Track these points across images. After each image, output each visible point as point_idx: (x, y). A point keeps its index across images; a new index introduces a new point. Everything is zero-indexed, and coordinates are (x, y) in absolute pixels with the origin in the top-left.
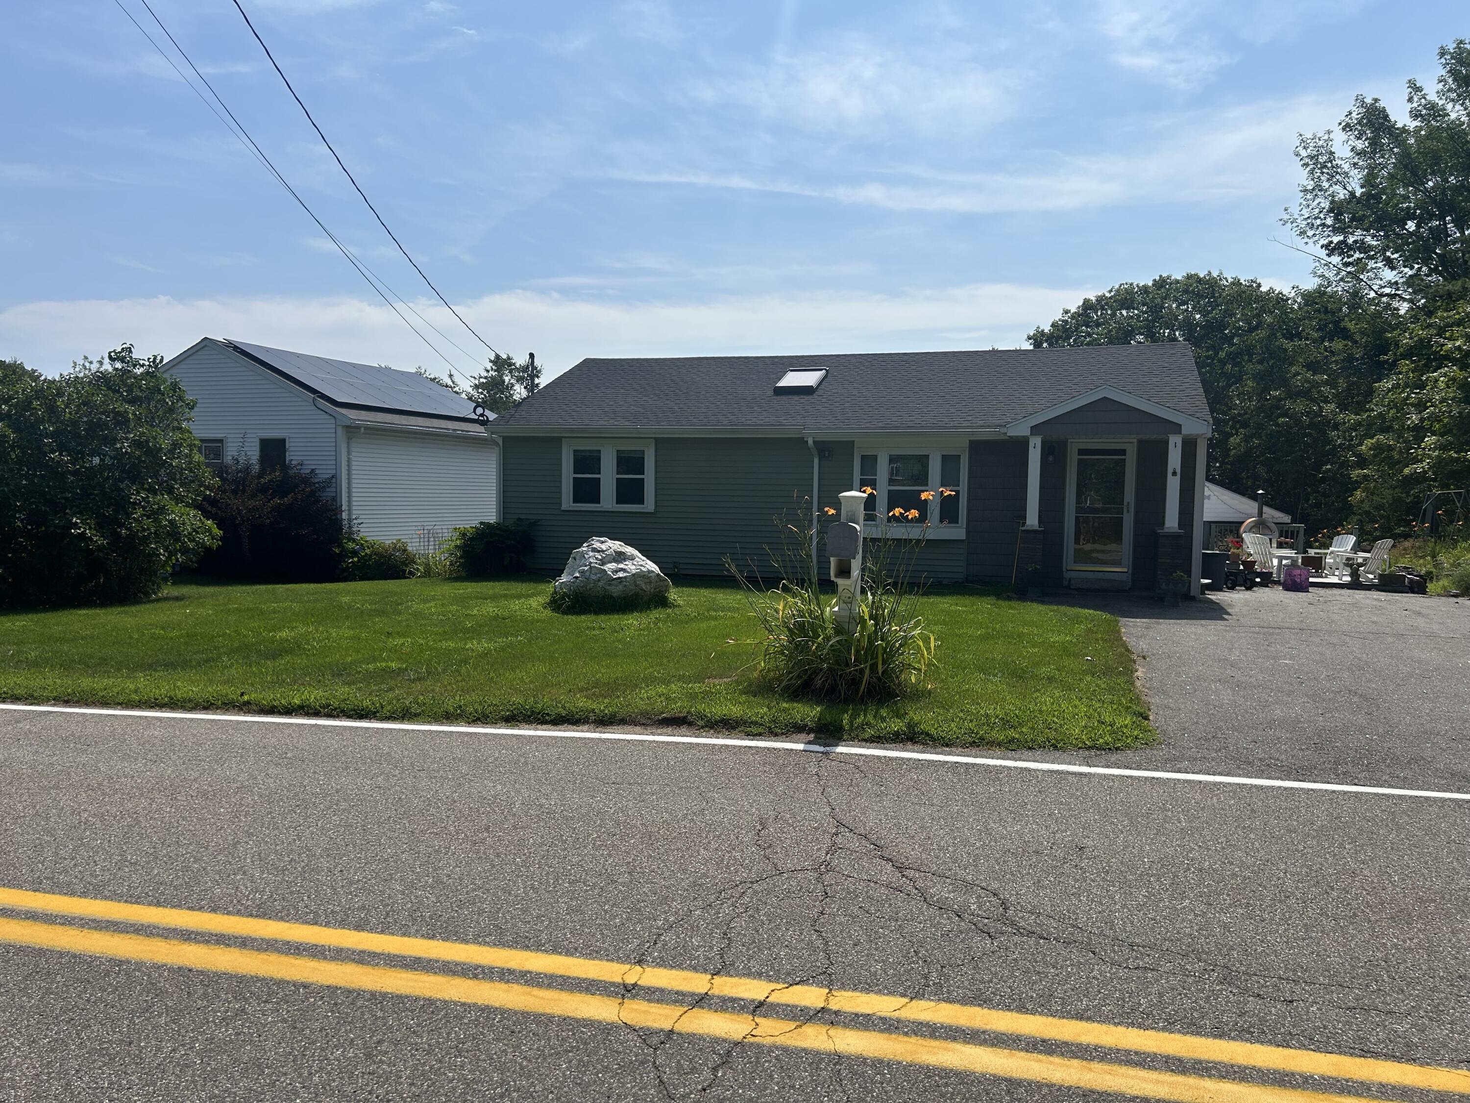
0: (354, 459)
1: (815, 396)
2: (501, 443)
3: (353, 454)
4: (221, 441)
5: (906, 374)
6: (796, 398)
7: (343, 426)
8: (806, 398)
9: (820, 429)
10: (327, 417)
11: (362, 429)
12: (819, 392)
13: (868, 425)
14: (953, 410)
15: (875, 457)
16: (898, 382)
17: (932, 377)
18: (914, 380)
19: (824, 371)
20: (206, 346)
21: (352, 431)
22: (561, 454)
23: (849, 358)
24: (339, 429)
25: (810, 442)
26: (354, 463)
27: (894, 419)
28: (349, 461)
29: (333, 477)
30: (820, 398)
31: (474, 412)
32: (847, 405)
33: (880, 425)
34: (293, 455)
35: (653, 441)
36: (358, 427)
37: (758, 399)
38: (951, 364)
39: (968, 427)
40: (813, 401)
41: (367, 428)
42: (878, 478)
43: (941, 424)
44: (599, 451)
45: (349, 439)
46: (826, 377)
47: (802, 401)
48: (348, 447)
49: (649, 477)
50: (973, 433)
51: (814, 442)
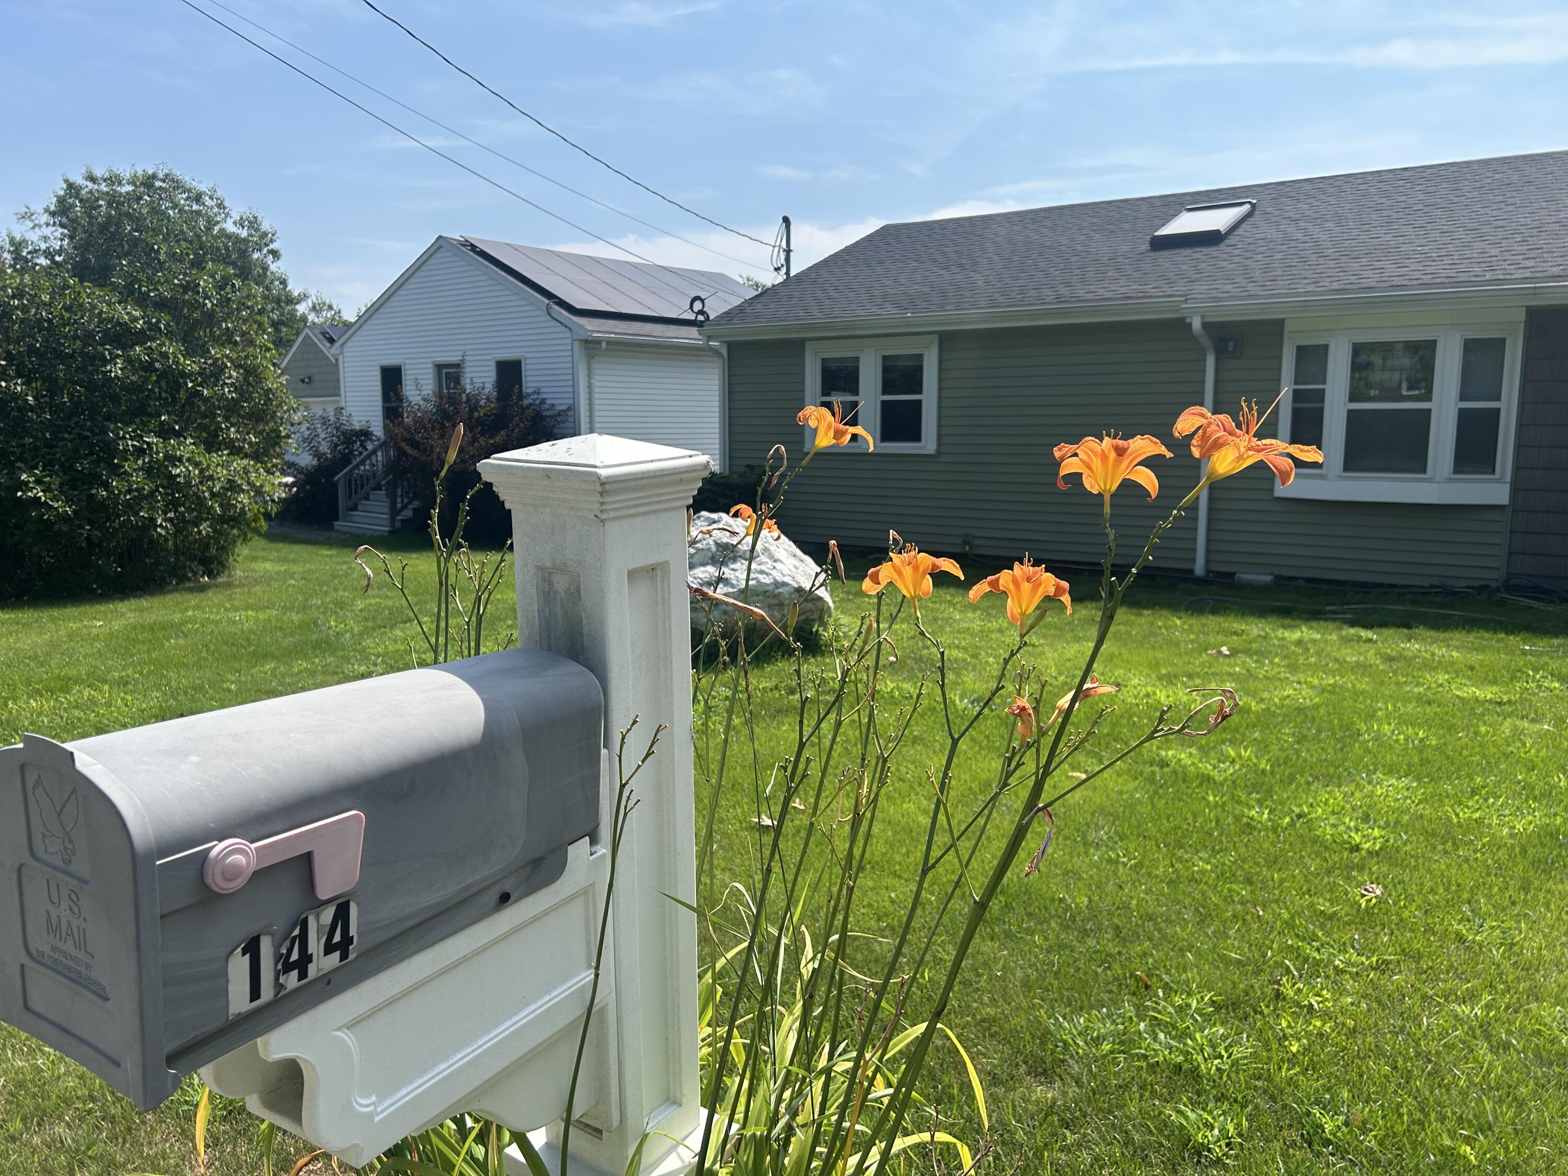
0: (596, 384)
1: (1222, 246)
2: (724, 352)
3: (596, 378)
4: (457, 366)
5: (1403, 199)
6: (1188, 252)
7: (580, 341)
8: (1205, 250)
9: (1216, 299)
10: (563, 329)
11: (604, 344)
12: (1233, 240)
13: (1310, 288)
14: (1494, 252)
15: (1323, 350)
16: (1385, 213)
17: (1456, 200)
18: (1420, 206)
19: (1247, 206)
20: (440, 247)
21: (591, 346)
22: (803, 365)
23: (1298, 185)
24: (576, 344)
25: (1196, 324)
26: (596, 390)
27: (1366, 274)
28: (590, 387)
29: (569, 409)
30: (1230, 249)
31: (691, 308)
32: (1278, 256)
33: (1336, 286)
34: (530, 382)
35: (936, 337)
36: (598, 342)
37: (1121, 259)
38: (1498, 176)
39: (1525, 280)
40: (1215, 254)
41: (609, 342)
42: (1328, 387)
43: (1464, 277)
44: (857, 359)
45: (590, 357)
46: (1249, 215)
47: (1197, 256)
48: (589, 369)
49: (929, 398)
50: (1535, 292)
51: (1205, 325)
